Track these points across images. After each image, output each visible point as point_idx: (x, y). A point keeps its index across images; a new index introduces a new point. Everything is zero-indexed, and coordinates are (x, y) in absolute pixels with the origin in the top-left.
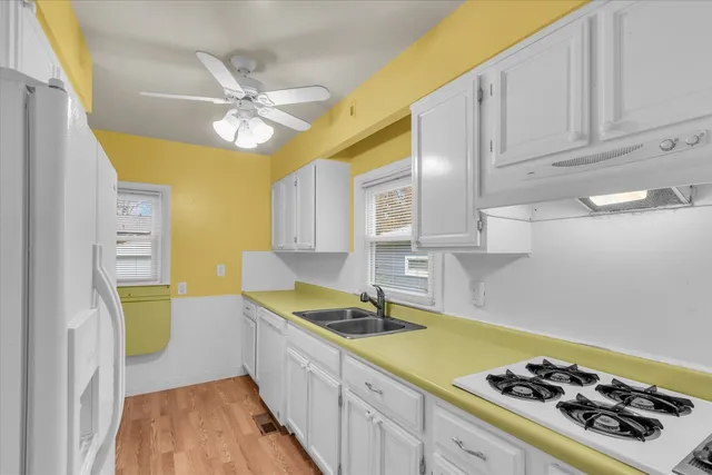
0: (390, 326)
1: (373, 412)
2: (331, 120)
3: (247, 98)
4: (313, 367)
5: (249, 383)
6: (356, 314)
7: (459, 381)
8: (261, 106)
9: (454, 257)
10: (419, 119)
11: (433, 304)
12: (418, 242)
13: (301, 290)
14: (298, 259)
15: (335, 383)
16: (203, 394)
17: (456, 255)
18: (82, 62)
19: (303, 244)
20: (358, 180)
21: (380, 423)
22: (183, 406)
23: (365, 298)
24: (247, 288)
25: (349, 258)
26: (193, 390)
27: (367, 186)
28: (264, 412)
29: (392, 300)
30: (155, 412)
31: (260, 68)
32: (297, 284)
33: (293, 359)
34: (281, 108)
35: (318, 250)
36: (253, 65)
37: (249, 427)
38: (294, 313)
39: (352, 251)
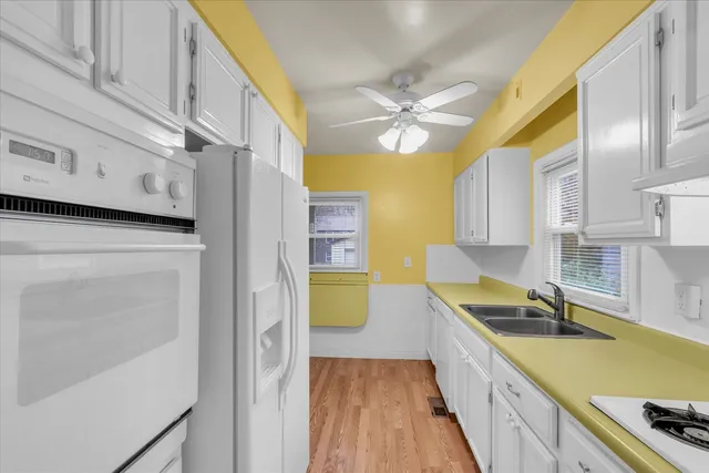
0: (566, 329)
1: (514, 414)
2: (500, 106)
3: (404, 110)
4: (471, 360)
5: (430, 367)
6: (531, 313)
7: (597, 399)
8: (419, 114)
9: (653, 251)
10: (585, 85)
11: (627, 310)
12: (583, 233)
13: (485, 285)
14: (482, 253)
15: (486, 379)
16: (392, 368)
17: (656, 248)
18: (297, 114)
19: (479, 238)
20: (538, 165)
21: (519, 428)
22: (374, 374)
23: (533, 296)
24: (430, 279)
25: (529, 251)
26: (383, 362)
27: (548, 171)
28: (438, 396)
29: (573, 301)
30: (355, 374)
31: (418, 79)
32: (481, 277)
33: (458, 349)
34: (437, 110)
35: (492, 243)
36: (411, 79)
37: (422, 406)
38: (462, 306)
39: (532, 244)
